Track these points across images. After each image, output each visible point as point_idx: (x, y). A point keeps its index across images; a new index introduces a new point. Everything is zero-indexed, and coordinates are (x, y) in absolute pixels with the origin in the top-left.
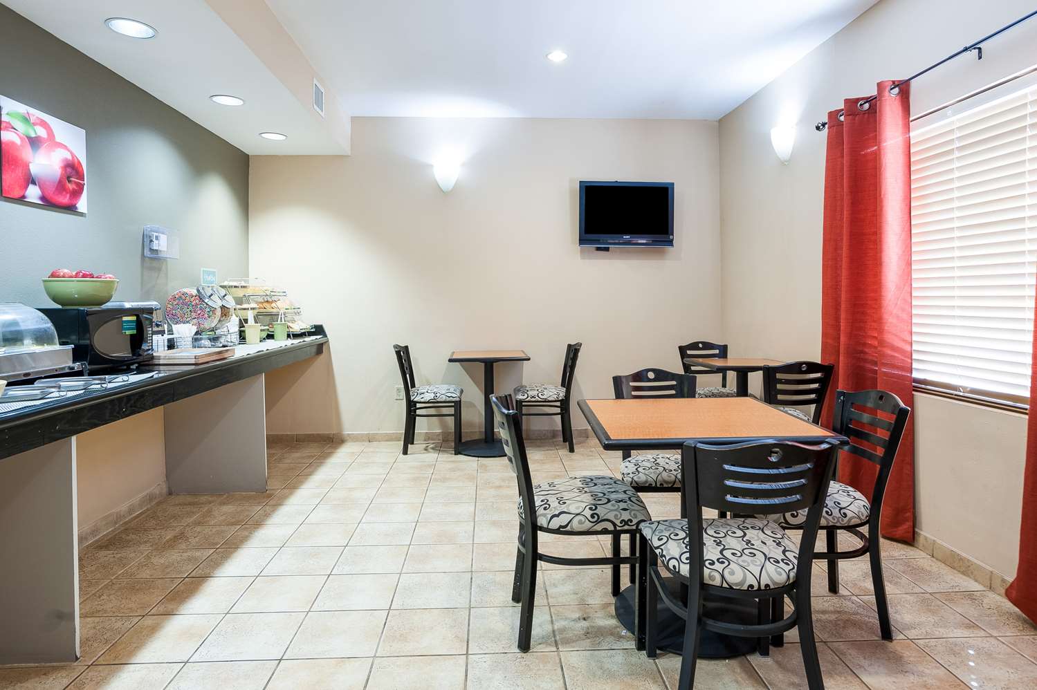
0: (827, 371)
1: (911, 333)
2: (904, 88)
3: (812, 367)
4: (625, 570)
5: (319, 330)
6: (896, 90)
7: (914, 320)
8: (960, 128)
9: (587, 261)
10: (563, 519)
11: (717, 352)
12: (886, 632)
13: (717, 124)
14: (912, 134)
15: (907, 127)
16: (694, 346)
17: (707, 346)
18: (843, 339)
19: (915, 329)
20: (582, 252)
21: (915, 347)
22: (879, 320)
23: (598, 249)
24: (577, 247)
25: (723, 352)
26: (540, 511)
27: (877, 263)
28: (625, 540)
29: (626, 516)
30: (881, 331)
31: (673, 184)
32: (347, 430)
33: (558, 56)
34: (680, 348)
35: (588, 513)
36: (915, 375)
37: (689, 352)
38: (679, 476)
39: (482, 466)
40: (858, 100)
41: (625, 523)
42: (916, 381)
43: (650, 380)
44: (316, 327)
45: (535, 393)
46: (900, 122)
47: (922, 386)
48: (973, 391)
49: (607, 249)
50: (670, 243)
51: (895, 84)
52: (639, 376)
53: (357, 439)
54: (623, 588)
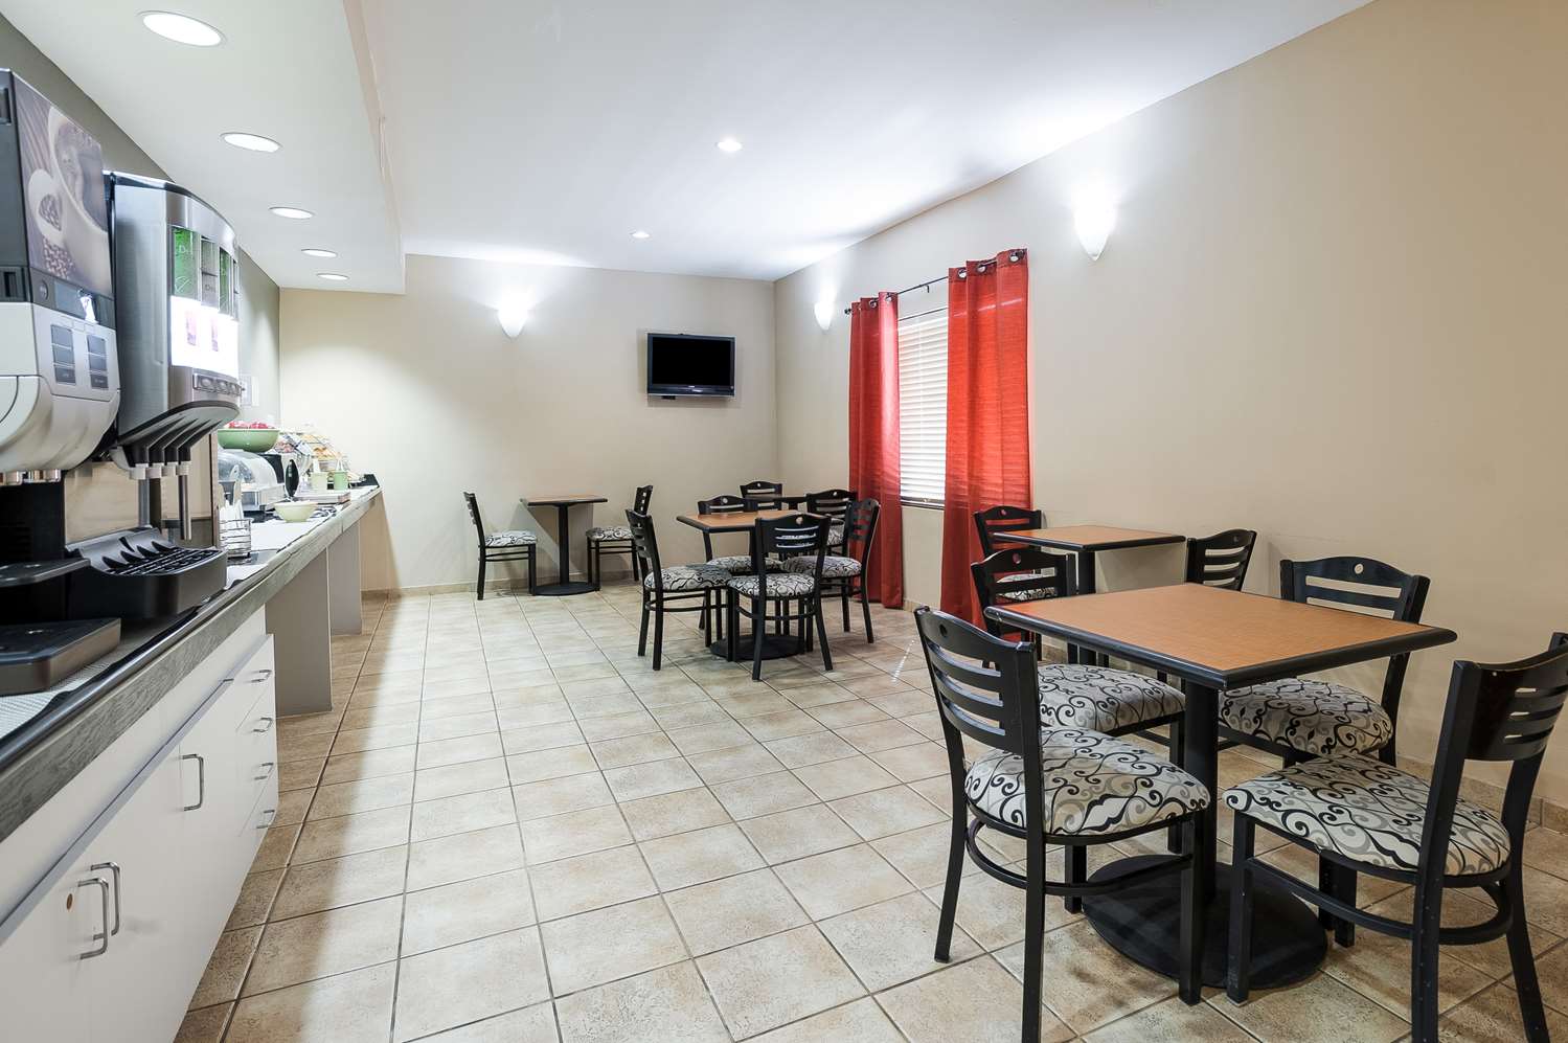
0: (852, 495)
1: (899, 466)
2: (894, 298)
3: (842, 494)
4: (724, 611)
5: (370, 480)
6: (890, 299)
7: (902, 457)
8: (923, 332)
9: (653, 408)
10: (681, 583)
11: (773, 490)
12: (870, 638)
13: (772, 285)
14: (899, 329)
15: (896, 325)
16: (753, 486)
17: (765, 485)
18: (860, 471)
19: (902, 463)
20: (649, 399)
21: (902, 475)
22: (881, 457)
23: (665, 397)
24: (645, 395)
25: (779, 488)
26: (664, 580)
27: (880, 417)
28: (723, 593)
29: (719, 578)
30: (882, 465)
31: (733, 338)
32: (404, 584)
33: (641, 235)
34: (742, 487)
35: (696, 578)
36: (902, 494)
37: (749, 491)
38: (749, 564)
39: (566, 601)
40: (870, 299)
41: (720, 582)
42: (903, 498)
43: (725, 504)
44: (366, 476)
45: (611, 532)
46: (892, 320)
47: (907, 501)
48: (932, 501)
49: (673, 398)
50: (731, 392)
51: (890, 295)
52: (717, 501)
53: (415, 593)
54: (713, 642)
